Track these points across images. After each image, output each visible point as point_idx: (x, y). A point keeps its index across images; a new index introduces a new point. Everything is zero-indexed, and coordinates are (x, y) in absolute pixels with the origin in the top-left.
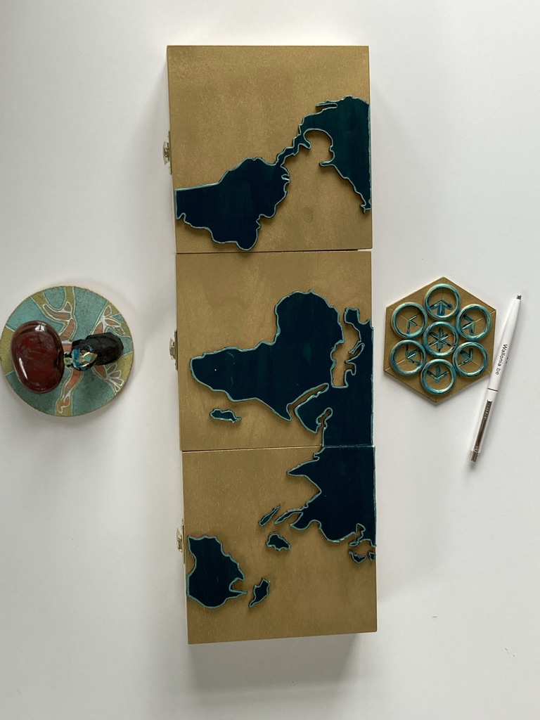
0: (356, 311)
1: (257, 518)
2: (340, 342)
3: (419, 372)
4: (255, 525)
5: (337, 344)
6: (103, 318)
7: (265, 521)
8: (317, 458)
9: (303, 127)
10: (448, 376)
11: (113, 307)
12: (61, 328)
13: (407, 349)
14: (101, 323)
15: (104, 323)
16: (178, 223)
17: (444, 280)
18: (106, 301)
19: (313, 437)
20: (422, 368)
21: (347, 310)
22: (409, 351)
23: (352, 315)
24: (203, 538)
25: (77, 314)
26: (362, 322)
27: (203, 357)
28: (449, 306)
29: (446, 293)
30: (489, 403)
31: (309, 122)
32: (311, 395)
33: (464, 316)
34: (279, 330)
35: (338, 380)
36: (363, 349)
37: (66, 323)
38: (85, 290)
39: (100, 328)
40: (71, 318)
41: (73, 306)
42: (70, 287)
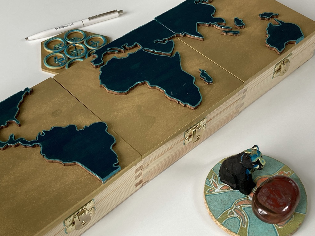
0: (93, 61)
1: (237, 38)
2: (116, 58)
4: (241, 36)
5: (118, 58)
6: (217, 190)
8: (184, 33)
10: (92, 40)
11: (205, 189)
15: (219, 188)
23: (97, 61)
24: (273, 47)
26: (97, 56)
27: (186, 103)
28: (55, 58)
30: (90, 19)
32: (156, 53)
33: (55, 49)
36: (110, 48)
37: (240, 208)
38: (211, 212)
39: (223, 188)
40: (235, 207)
41: (227, 211)
42: (218, 220)
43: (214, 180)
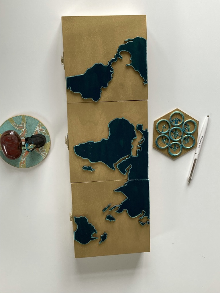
0: (141, 126)
1: (102, 209)
2: (135, 138)
3: (167, 147)
4: (101, 211)
5: (134, 139)
6: (38, 128)
7: (105, 210)
8: (126, 185)
9: (119, 50)
10: (179, 148)
11: (42, 124)
12: (20, 133)
13: (162, 138)
14: (37, 130)
15: (38, 130)
16: (67, 91)
17: (177, 110)
18: (39, 121)
19: (124, 176)
20: (168, 146)
21: (138, 125)
22: (163, 139)
23: (140, 127)
24: (80, 217)
25: (27, 127)
26: (144, 130)
27: (79, 145)
28: (180, 120)
29: (178, 115)
30: (195, 160)
31: (122, 48)
32: (123, 160)
33: (186, 124)
34: (110, 134)
35: (134, 153)
36: (144, 141)
37: (23, 130)
38: (30, 117)
39: (37, 132)
40: (25, 128)
41: (25, 123)
42: (24, 116)
43: (43, 131)
